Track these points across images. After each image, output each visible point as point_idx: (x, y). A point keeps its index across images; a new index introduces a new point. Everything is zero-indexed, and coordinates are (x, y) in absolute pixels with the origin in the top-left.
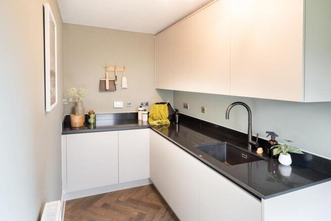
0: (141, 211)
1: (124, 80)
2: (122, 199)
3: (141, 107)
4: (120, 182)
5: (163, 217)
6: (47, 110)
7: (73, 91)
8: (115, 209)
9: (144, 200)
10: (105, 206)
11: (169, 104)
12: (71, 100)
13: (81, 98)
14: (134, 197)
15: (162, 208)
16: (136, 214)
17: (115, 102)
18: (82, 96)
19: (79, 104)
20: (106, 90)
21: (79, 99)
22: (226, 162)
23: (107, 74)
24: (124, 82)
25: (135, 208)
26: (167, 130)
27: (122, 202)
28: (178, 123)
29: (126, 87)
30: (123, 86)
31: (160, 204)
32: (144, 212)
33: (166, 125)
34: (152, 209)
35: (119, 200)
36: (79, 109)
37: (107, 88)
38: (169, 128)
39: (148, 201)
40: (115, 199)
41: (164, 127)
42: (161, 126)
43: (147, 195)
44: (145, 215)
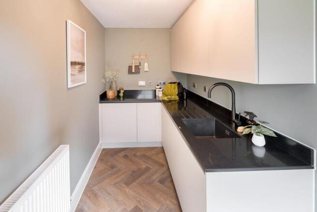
0: (148, 165)
1: (146, 65)
2: (138, 154)
3: (158, 85)
4: (138, 141)
5: (164, 174)
6: (68, 87)
7: (109, 74)
8: (131, 160)
9: (154, 157)
10: (126, 156)
11: (179, 84)
12: (107, 80)
13: (115, 79)
14: (147, 154)
15: (165, 167)
16: (144, 166)
17: (139, 82)
18: (116, 78)
19: (114, 83)
20: (133, 73)
21: (113, 79)
22: (214, 137)
23: (133, 61)
24: (146, 67)
25: (146, 162)
26: (177, 105)
27: (137, 156)
28: (186, 100)
29: (148, 70)
30: (145, 70)
31: (165, 163)
32: (150, 167)
33: (175, 101)
34: (157, 166)
35: (137, 154)
36: (114, 86)
37: (133, 71)
38: (178, 103)
39: (157, 159)
40: (134, 153)
41: (173, 102)
42: (170, 101)
43: (157, 154)
44: (151, 169)
